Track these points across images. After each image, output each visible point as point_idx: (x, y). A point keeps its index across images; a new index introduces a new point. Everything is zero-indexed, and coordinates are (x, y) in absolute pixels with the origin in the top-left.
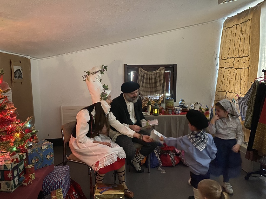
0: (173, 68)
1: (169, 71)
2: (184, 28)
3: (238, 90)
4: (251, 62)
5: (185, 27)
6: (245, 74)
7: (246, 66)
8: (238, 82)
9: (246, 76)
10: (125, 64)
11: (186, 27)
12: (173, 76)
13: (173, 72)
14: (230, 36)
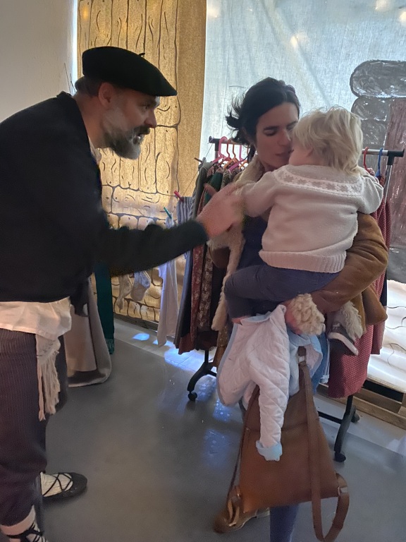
3: (149, 183)
4: (182, 111)
6: (167, 143)
7: (168, 121)
8: (148, 161)
9: (170, 149)
14: (107, 24)
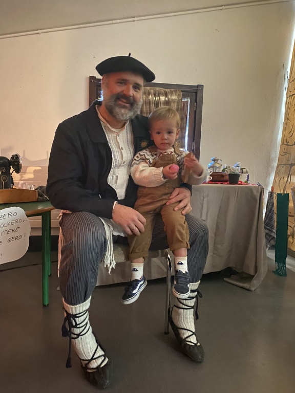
0: (195, 93)
1: (186, 100)
2: (221, 8)
5: (222, 6)
10: (90, 77)
11: (225, 6)
12: (195, 111)
13: (196, 102)
